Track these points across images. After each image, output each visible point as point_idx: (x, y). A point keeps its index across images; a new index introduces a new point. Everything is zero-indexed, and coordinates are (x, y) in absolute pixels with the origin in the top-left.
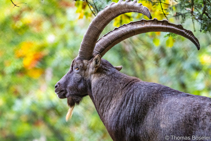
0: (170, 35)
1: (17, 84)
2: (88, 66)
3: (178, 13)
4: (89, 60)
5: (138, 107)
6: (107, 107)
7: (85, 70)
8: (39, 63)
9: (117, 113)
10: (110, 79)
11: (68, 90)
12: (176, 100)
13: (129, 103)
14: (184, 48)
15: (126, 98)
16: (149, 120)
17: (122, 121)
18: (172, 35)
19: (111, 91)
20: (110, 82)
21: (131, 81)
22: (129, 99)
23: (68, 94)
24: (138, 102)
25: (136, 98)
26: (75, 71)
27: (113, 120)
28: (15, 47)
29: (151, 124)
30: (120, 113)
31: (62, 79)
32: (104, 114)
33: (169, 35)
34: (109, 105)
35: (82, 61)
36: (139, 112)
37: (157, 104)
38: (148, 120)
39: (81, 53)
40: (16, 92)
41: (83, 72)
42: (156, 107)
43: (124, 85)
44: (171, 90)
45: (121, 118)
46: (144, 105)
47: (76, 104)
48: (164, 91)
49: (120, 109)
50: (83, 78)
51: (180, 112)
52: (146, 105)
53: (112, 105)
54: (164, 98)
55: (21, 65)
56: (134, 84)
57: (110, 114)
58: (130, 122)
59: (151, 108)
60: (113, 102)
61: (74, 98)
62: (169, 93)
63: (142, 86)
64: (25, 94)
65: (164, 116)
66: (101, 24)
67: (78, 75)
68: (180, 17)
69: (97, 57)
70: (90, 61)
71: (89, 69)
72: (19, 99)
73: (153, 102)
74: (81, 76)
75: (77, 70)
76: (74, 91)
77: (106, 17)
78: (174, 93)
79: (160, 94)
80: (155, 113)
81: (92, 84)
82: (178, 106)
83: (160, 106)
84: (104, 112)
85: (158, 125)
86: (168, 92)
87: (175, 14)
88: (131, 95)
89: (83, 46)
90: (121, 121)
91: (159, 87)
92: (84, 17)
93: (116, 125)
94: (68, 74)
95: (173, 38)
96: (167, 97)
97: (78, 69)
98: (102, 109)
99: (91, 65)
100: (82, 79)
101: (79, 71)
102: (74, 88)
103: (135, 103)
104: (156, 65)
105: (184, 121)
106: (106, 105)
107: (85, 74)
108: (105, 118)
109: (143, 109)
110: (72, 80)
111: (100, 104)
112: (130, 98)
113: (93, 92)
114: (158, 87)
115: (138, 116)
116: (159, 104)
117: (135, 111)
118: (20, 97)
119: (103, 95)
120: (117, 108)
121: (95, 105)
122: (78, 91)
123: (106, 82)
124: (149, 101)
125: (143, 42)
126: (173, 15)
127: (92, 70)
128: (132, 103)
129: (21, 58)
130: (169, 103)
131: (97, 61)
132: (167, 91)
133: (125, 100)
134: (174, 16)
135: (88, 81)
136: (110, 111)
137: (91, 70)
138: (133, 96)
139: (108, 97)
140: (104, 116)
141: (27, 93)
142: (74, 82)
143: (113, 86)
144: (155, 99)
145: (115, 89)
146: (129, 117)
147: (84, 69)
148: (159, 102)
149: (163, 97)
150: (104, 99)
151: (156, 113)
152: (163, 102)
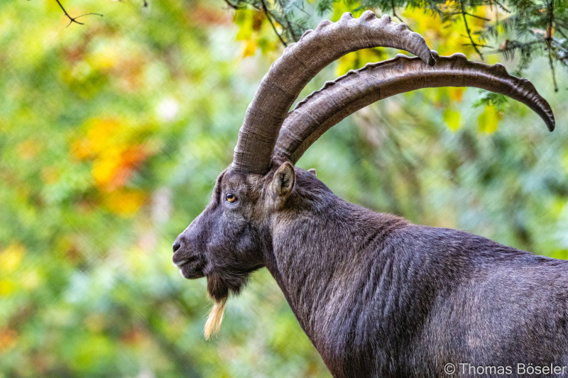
0: (490, 101)
1: (76, 232)
2: (262, 190)
3: (512, 43)
4: (264, 174)
5: (405, 293)
6: (320, 298)
7: (254, 202)
8: (135, 175)
9: (350, 311)
10: (324, 223)
11: (208, 255)
12: (510, 273)
13: (381, 283)
14: (526, 137)
15: (373, 271)
16: (437, 328)
17: (363, 333)
18: (494, 101)
19: (328, 256)
20: (323, 229)
21: (382, 228)
22: (381, 273)
23: (209, 267)
24: (405, 282)
25: (399, 270)
26: (227, 204)
27: (338, 331)
28: (71, 133)
29: (441, 339)
30: (358, 312)
31: (192, 226)
32: (312, 316)
33: (485, 101)
34: (326, 293)
35: (244, 178)
36: (408, 307)
37: (458, 284)
38: (432, 328)
39: (241, 156)
40: (73, 254)
41: (249, 208)
42: (455, 292)
43: (363, 239)
44: (494, 245)
45: (360, 324)
46: (423, 288)
47: (230, 292)
48: (476, 248)
49: (355, 301)
50: (250, 224)
51: (520, 306)
52: (427, 287)
53: (334, 292)
54: (477, 269)
55: (88, 181)
56: (391, 234)
57: (328, 315)
58: (386, 333)
59: (442, 296)
60: (337, 283)
61: (227, 277)
62: (490, 256)
63: (415, 237)
64: (99, 257)
65: (477, 317)
66: (294, 80)
67: (235, 215)
68: (517, 52)
69: (285, 170)
70: (266, 177)
71: (263, 198)
72: (83, 271)
73: (447, 280)
74: (243, 219)
75: (232, 202)
76: (227, 259)
77: (306, 59)
78: (503, 255)
79: (465, 258)
80: (452, 309)
81: (274, 239)
82: (515, 289)
83: (467, 289)
84: (313, 309)
85: (460, 341)
86: (486, 252)
87: (503, 44)
88: (385, 262)
89: (246, 138)
90: (360, 332)
91: (460, 239)
92: (258, 52)
93: (348, 342)
94: (206, 214)
95: (497, 110)
96: (483, 266)
97: (234, 198)
98: (305, 305)
99: (270, 187)
100: (247, 227)
101: (237, 205)
102: (227, 250)
103: (398, 282)
104: (452, 180)
105: (531, 328)
106: (316, 292)
107: (254, 213)
108: (317, 327)
109: (419, 298)
110: (220, 228)
111: (299, 291)
112: (385, 272)
113: (277, 260)
114: (458, 239)
115: (405, 317)
116: (463, 284)
117: (397, 305)
118: (83, 267)
119: (306, 266)
120: (349, 298)
121: (285, 294)
122: (236, 256)
123: (313, 232)
124: (437, 277)
125: (417, 120)
126: (497, 47)
127: (272, 202)
128: (388, 283)
129: (88, 161)
130: (490, 280)
131: (283, 178)
132: (483, 250)
133: (369, 276)
134: (500, 51)
135: (263, 230)
136: (330, 307)
137: (269, 203)
138: (391, 266)
139: (320, 272)
140: (313, 322)
141: (104, 254)
142: (225, 234)
143: (333, 239)
144: (452, 271)
145: (339, 249)
146: (383, 320)
147: (251, 198)
148: (464, 279)
149: (473, 265)
150: (310, 277)
151: (455, 308)
152: (474, 279)
